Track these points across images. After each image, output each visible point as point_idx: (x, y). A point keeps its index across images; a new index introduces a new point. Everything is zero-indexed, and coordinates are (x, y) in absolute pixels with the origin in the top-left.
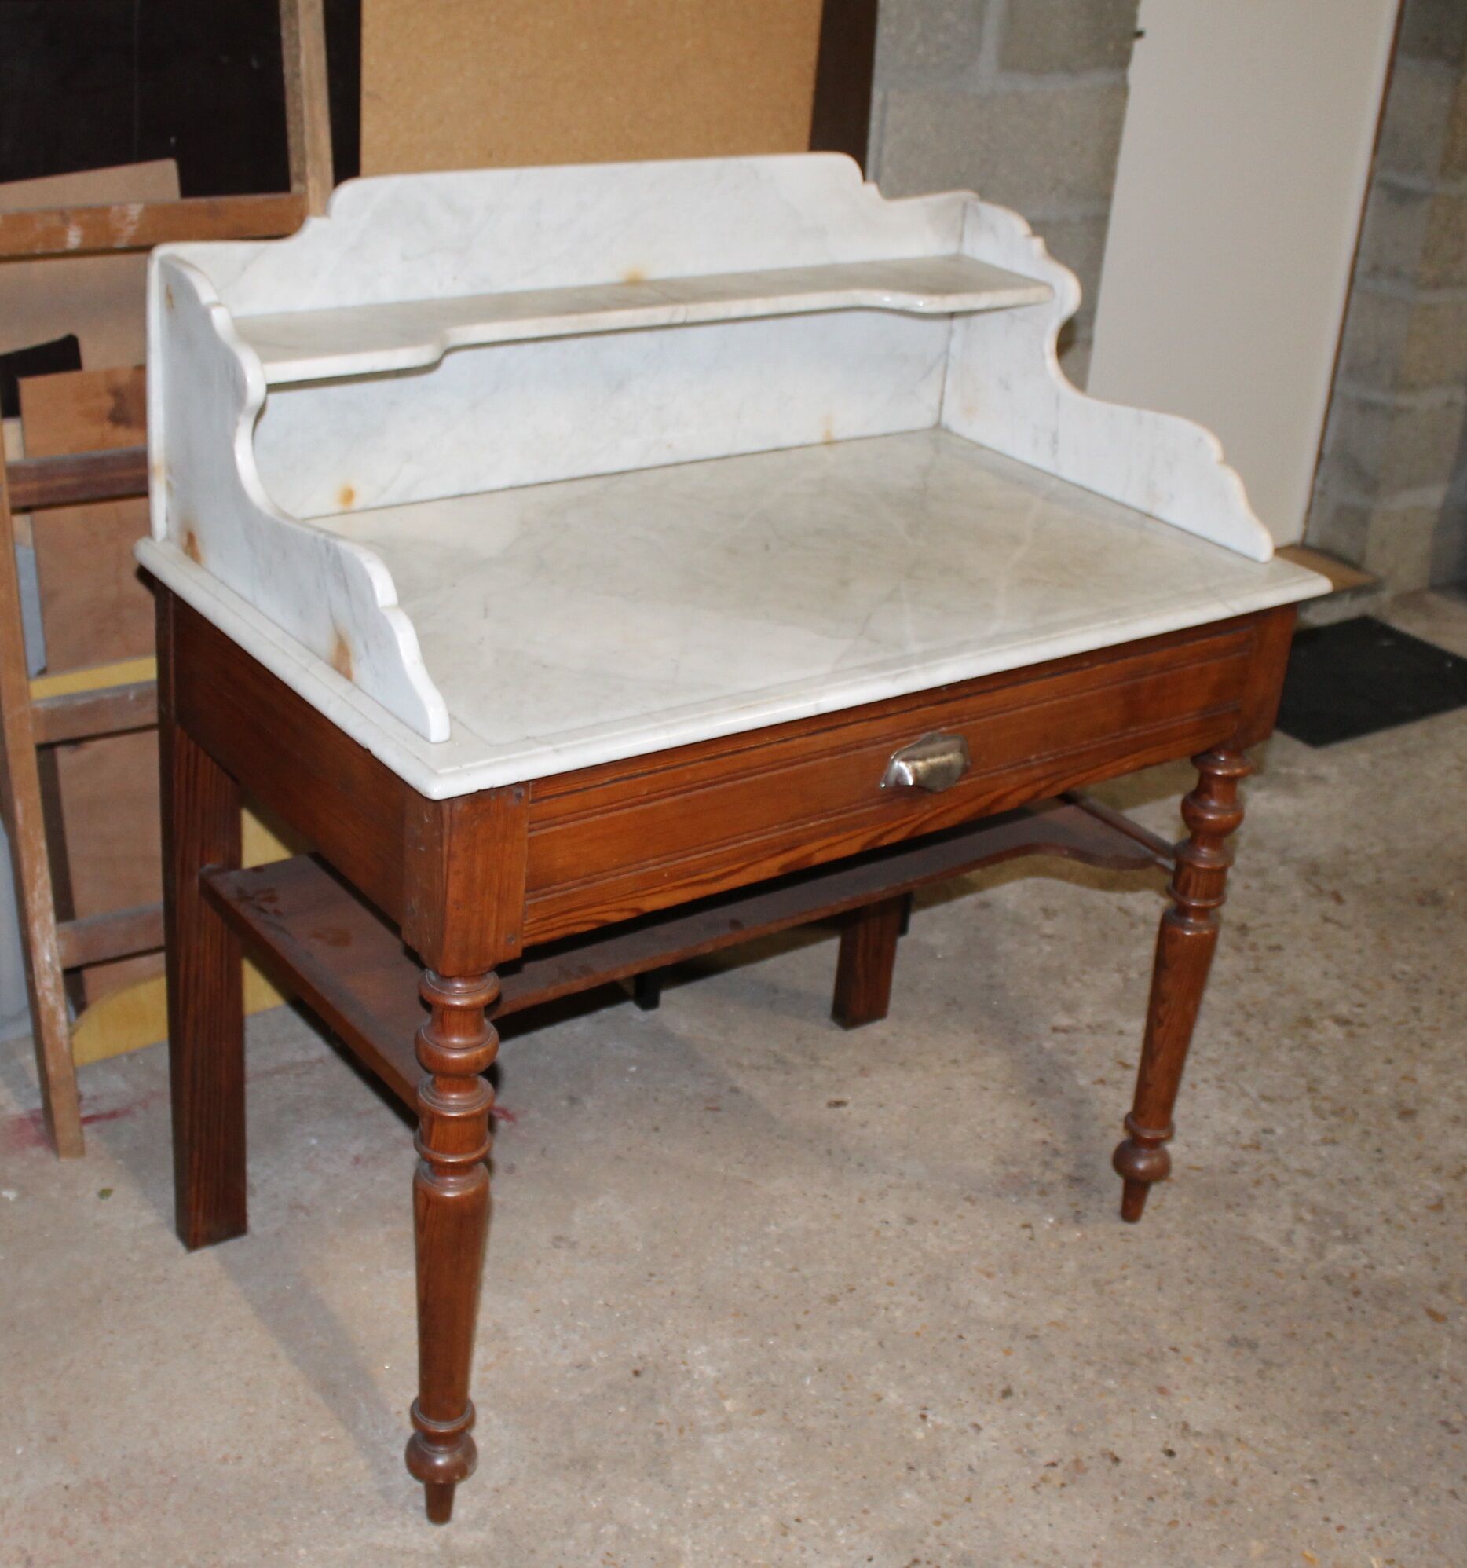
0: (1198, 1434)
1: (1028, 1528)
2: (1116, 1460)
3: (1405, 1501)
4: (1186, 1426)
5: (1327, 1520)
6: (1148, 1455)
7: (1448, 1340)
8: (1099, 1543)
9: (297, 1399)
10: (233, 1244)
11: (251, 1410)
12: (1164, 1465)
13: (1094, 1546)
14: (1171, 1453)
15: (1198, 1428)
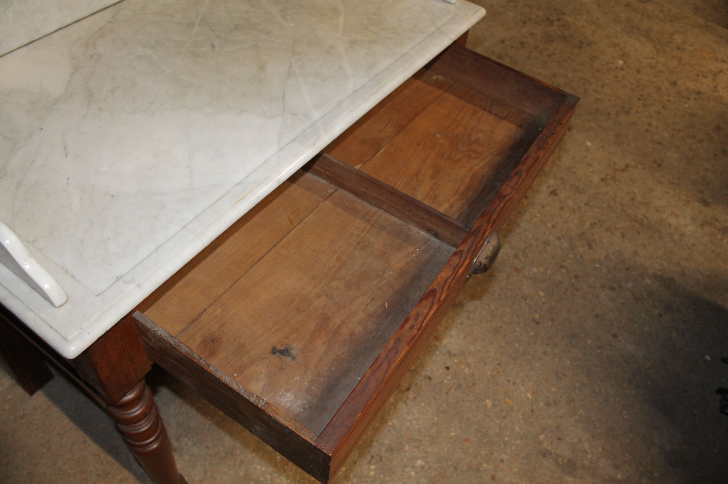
0: (455, 355)
1: (408, 424)
2: (430, 378)
3: (531, 362)
4: (449, 352)
5: (509, 381)
6: (440, 372)
7: (525, 280)
8: (435, 422)
9: (102, 463)
10: (49, 384)
11: (84, 476)
12: (447, 375)
13: (434, 424)
14: (448, 368)
15: (454, 352)
